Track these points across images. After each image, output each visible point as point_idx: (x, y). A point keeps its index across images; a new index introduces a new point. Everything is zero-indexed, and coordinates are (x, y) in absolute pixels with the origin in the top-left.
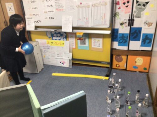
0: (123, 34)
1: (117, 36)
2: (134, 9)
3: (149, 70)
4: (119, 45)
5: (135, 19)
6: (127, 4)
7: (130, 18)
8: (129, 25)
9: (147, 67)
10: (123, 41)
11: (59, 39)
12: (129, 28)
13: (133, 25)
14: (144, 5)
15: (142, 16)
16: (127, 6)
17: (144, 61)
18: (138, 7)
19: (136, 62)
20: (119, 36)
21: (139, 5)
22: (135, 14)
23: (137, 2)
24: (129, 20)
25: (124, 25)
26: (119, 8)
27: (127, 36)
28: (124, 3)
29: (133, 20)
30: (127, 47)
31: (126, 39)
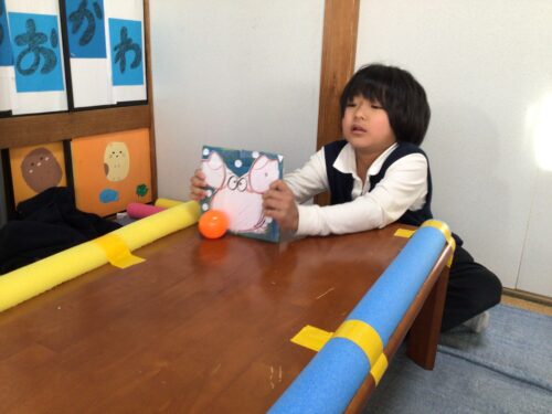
0: (31, 21)
4: (21, 88)
19: (106, 168)
27: (54, 32)
30: (63, 94)
31: (48, 45)
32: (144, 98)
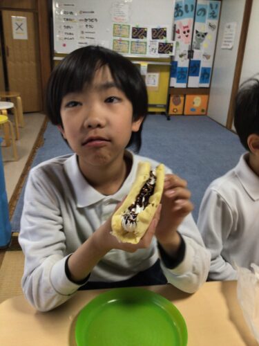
0: (182, 69)
1: (176, 70)
2: (194, 40)
3: (206, 113)
4: (178, 82)
5: (195, 50)
6: (187, 34)
7: (190, 49)
8: (188, 58)
9: (205, 109)
10: (182, 77)
12: (188, 60)
13: (192, 57)
14: (203, 36)
15: (201, 48)
16: (187, 36)
17: (202, 101)
18: (198, 37)
19: (194, 103)
21: (199, 35)
22: (194, 45)
23: (197, 32)
24: (189, 51)
25: (183, 58)
26: (179, 37)
27: (187, 71)
28: (184, 33)
29: (193, 51)
30: (186, 84)
31: (185, 73)
32: (208, 87)
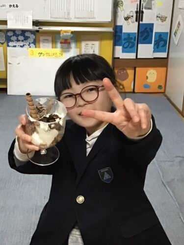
0: (129, 34)
1: (120, 37)
3: (165, 90)
4: (124, 51)
7: (138, 10)
8: (136, 21)
10: (129, 45)
11: (22, 45)
12: (137, 24)
13: (142, 20)
15: (153, 7)
17: (157, 75)
19: (147, 77)
20: (123, 37)
22: (144, 3)
24: (137, 12)
25: (130, 20)
27: (135, 37)
30: (135, 54)
31: (133, 41)
32: (166, 57)
